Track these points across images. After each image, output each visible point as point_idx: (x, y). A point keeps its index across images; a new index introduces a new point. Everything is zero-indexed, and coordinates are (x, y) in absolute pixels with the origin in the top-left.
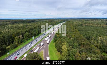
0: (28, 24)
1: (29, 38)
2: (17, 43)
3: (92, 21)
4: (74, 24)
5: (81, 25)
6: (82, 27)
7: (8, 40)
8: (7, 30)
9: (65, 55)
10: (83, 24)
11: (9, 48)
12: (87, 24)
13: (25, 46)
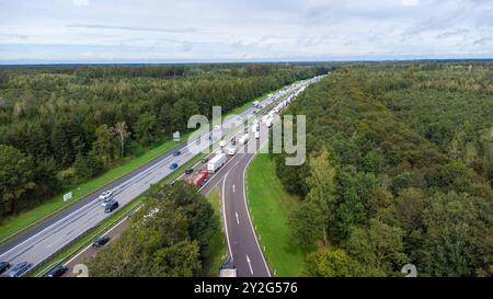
0: (154, 84)
1: (158, 139)
2: (104, 157)
3: (455, 70)
4: (369, 81)
5: (403, 86)
6: (409, 93)
7: (66, 142)
8: (61, 102)
9: (323, 202)
10: (411, 84)
11: (70, 177)
12: (429, 83)
13: (141, 169)
